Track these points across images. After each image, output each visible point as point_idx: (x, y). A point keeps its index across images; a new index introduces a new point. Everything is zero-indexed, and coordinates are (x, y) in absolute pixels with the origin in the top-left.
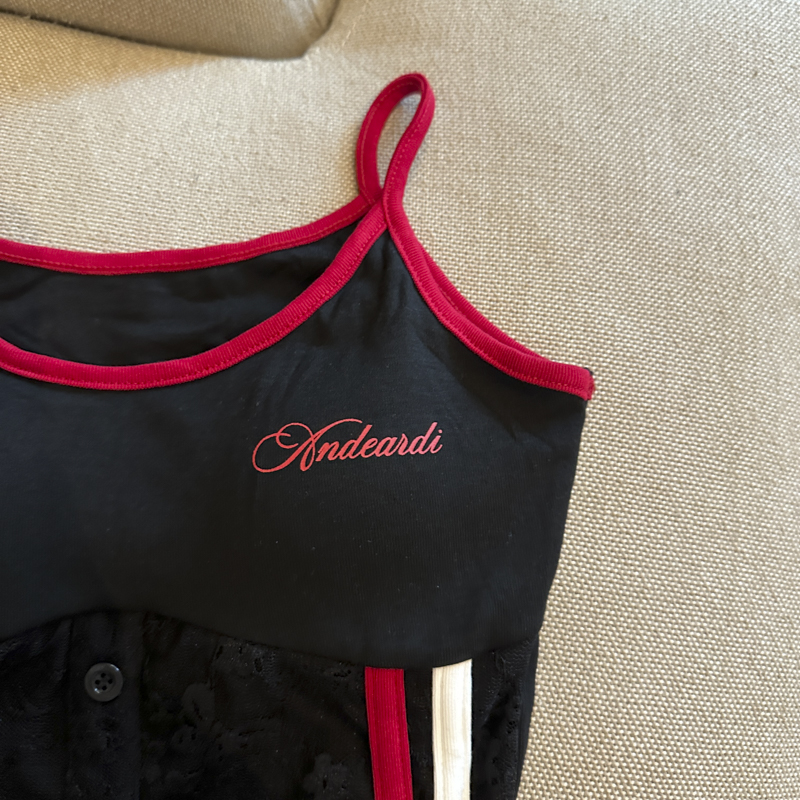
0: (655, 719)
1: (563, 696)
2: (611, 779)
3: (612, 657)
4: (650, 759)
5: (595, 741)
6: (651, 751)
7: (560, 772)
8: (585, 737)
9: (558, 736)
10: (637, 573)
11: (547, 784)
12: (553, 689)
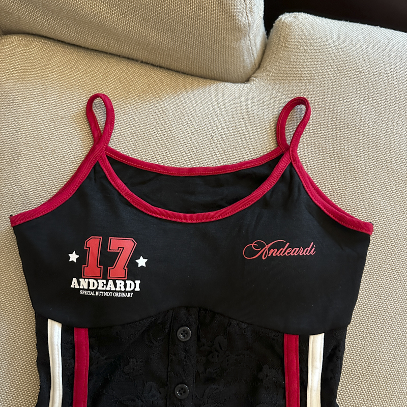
0: (390, 358)
1: (355, 348)
2: (372, 380)
3: (374, 334)
4: (387, 374)
5: (367, 366)
6: (388, 371)
7: (353, 377)
8: (363, 364)
9: (353, 363)
10: (385, 302)
11: (348, 381)
12: (351, 345)
